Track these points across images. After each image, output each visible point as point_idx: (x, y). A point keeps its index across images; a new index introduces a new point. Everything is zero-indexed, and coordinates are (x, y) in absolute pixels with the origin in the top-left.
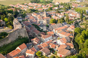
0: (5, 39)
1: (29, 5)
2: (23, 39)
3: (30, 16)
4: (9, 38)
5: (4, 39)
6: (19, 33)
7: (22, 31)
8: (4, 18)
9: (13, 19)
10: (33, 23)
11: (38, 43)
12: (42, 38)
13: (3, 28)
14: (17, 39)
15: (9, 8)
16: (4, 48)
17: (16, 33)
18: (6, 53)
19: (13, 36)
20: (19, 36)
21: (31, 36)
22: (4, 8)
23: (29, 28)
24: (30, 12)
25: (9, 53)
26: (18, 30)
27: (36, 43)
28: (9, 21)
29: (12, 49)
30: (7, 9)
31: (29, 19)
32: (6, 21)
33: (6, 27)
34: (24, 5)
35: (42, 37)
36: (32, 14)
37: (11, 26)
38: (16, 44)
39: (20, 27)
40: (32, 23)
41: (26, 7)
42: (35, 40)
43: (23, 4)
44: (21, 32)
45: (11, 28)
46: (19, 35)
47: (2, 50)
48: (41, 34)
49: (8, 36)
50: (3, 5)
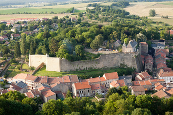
0: (93, 61)
6: (123, 59)
7: (128, 57)
11: (144, 79)
14: (117, 67)
16: (88, 72)
17: (117, 58)
18: (86, 77)
19: (110, 61)
20: (121, 64)
42: (141, 74)
47: (83, 72)
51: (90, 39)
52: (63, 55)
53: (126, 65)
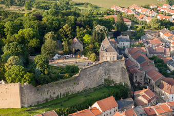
0: (70, 80)
1: (162, 10)
2: (116, 87)
3: (154, 37)
4: (79, 80)
5: (68, 79)
6: (107, 71)
7: (115, 67)
8: (84, 34)
9: (104, 38)
10: (156, 55)
11: (149, 101)
12: (163, 92)
13: (76, 58)
14: (100, 85)
15: (108, 14)
16: (65, 101)
17: (101, 71)
18: (67, 111)
19: (92, 78)
20: (105, 80)
21: (139, 83)
22: (97, 14)
23: (139, 65)
24: (157, 26)
25: (74, 112)
26: (107, 65)
27: (146, 101)
28: (94, 43)
29: (82, 106)
30: (102, 16)
31: (148, 43)
32: (86, 42)
33: (83, 57)
34: (149, 8)
35: (164, 89)
36: (161, 34)
37: (94, 54)
38: (94, 96)
39: (113, 58)
40: (152, 55)
41: (151, 15)
42: (144, 94)
43: (147, 7)
44: (113, 70)
45: (92, 59)
46: (106, 77)
47: (59, 105)
48: (164, 82)
49: (77, 75)
50: (96, 7)
51: (35, 40)
52: (22, 77)
53: (113, 81)
